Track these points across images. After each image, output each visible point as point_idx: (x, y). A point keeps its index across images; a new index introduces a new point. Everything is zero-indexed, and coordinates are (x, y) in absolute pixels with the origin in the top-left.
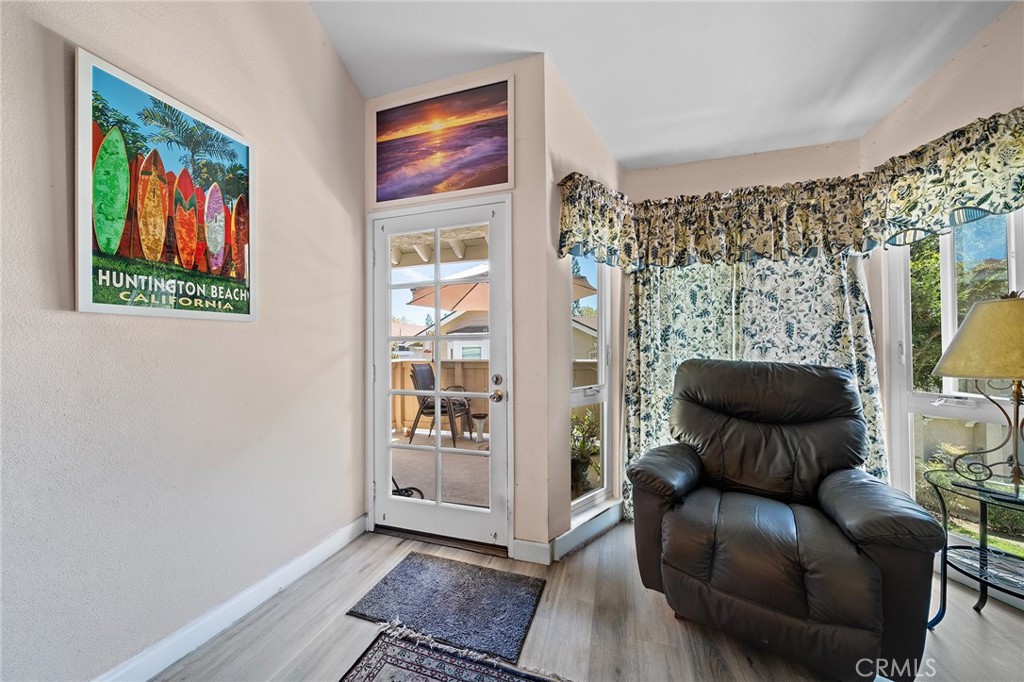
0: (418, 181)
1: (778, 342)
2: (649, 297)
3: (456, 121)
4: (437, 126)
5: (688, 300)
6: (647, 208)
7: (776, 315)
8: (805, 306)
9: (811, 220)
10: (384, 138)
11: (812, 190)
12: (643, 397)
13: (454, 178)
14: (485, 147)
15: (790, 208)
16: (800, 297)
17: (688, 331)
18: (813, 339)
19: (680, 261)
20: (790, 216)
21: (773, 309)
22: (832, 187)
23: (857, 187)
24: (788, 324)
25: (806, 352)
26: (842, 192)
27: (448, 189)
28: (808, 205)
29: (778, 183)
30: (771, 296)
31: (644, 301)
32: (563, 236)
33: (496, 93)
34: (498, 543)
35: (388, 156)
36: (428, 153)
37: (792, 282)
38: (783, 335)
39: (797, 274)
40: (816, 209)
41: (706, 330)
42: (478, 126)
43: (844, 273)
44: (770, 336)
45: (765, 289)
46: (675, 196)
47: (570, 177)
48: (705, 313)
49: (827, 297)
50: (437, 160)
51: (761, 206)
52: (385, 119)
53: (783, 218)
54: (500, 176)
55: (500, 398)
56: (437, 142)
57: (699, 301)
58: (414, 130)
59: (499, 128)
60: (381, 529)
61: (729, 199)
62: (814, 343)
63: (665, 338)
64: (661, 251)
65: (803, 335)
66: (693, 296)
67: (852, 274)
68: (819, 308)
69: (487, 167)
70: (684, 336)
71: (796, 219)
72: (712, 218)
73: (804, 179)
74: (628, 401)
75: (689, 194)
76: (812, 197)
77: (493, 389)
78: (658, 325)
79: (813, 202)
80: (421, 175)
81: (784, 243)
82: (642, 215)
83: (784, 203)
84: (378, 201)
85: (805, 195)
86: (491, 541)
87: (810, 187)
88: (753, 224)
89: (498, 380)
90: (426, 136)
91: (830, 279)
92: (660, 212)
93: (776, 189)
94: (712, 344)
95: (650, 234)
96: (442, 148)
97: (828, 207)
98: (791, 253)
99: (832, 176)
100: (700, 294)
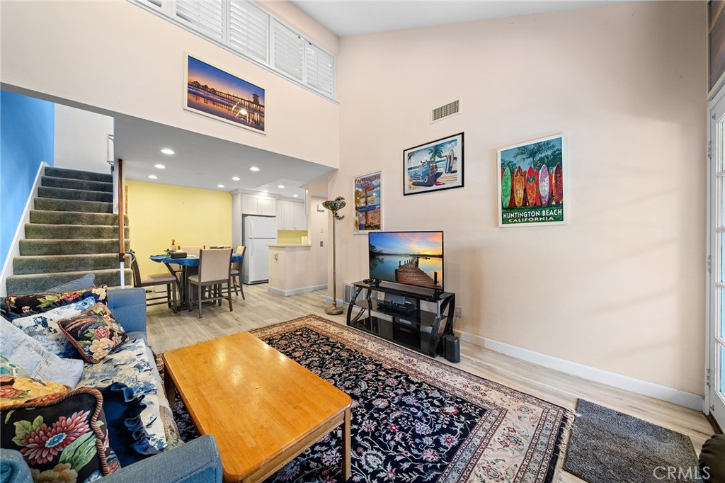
10: (713, 25)
35: (715, 41)
52: (713, 5)
84: (709, 91)
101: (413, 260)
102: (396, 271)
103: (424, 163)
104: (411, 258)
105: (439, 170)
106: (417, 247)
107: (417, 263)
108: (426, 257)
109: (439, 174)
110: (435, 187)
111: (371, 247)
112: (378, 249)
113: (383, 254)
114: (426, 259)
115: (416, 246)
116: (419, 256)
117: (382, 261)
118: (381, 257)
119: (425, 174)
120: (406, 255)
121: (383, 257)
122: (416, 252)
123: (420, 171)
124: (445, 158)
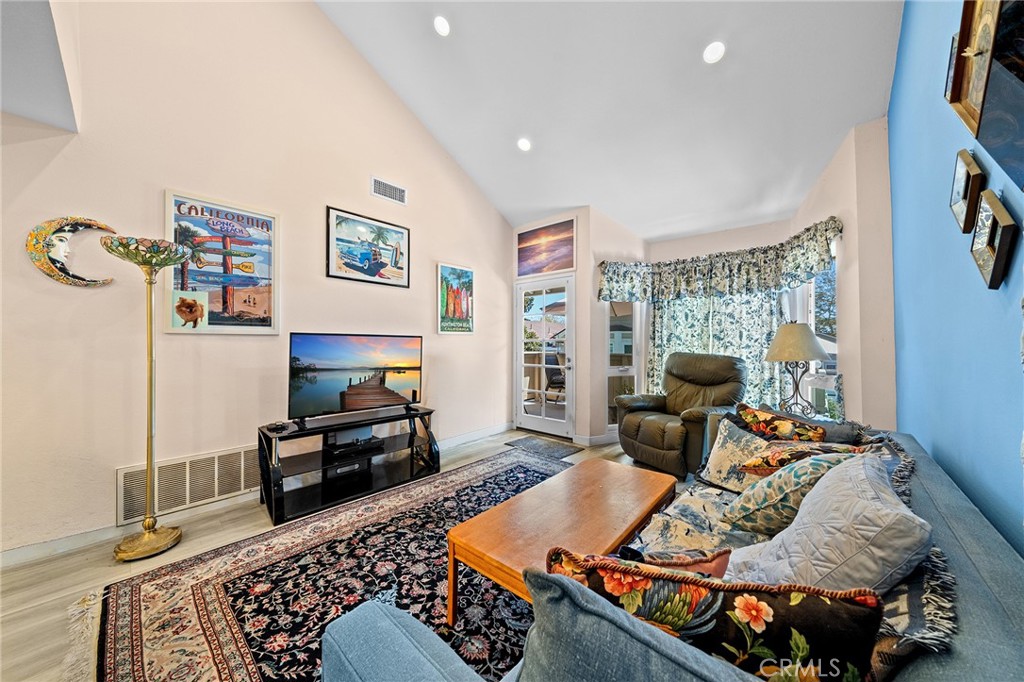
0: (535, 267)
1: (734, 343)
2: (661, 317)
3: (551, 238)
4: (543, 241)
5: (684, 319)
6: (659, 266)
7: (733, 327)
8: (752, 321)
9: (751, 272)
10: (521, 246)
11: (753, 254)
12: (656, 373)
13: (551, 265)
14: (564, 250)
15: (740, 266)
16: (749, 316)
17: (683, 336)
18: (756, 341)
19: (678, 296)
20: (739, 270)
21: (732, 323)
22: (765, 252)
23: (779, 252)
24: (741, 332)
25: (752, 349)
26: (771, 254)
27: (548, 270)
28: (751, 263)
29: (734, 250)
30: (731, 315)
31: (658, 320)
32: (600, 291)
33: (568, 225)
34: (569, 436)
35: (523, 254)
36: (540, 253)
37: (745, 308)
38: (738, 339)
39: (748, 302)
40: (755, 265)
41: (693, 336)
42: (561, 241)
43: (774, 303)
44: (729, 339)
45: (728, 312)
46: (673, 260)
47: (603, 263)
48: (693, 326)
49: (765, 316)
50: (543, 257)
51: (724, 264)
52: (522, 237)
53: (735, 271)
54: (570, 264)
55: (570, 368)
56: (543, 248)
57: (690, 319)
58: (534, 242)
59: (570, 241)
60: (519, 429)
61: (705, 260)
62: (757, 344)
63: (669, 340)
64: (666, 291)
65: (750, 338)
66: (687, 316)
67: (779, 303)
68: (760, 323)
69: (564, 260)
70: (680, 339)
71: (743, 272)
72: (695, 271)
73: (748, 248)
74: (648, 376)
75: (681, 259)
76: (753, 258)
77: (567, 364)
78: (665, 333)
79: (754, 261)
80: (536, 263)
81: (735, 286)
82: (657, 270)
83: (737, 262)
84: (519, 275)
85: (750, 256)
86: (565, 435)
87: (752, 252)
88: (718, 275)
89: (569, 361)
90: (538, 245)
91: (767, 306)
92: (666, 268)
93: (733, 254)
94: (696, 343)
95: (661, 280)
96: (546, 251)
97: (762, 263)
98: (738, 292)
99: (765, 245)
100: (690, 315)
101: (375, 376)
102: (343, 394)
103: (363, 242)
104: (371, 374)
105: (384, 260)
106: (381, 357)
107: (383, 381)
108: (399, 370)
109: (383, 265)
110: (377, 279)
111: (293, 360)
112: (305, 361)
113: (315, 370)
114: (399, 373)
115: (382, 355)
116: (386, 369)
117: (312, 381)
118: (310, 375)
119: (364, 257)
120: (363, 369)
121: (315, 374)
122: (381, 364)
123: (358, 251)
124: (390, 248)
